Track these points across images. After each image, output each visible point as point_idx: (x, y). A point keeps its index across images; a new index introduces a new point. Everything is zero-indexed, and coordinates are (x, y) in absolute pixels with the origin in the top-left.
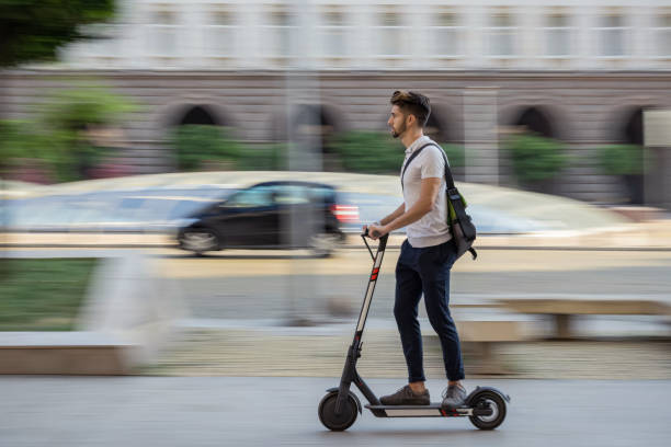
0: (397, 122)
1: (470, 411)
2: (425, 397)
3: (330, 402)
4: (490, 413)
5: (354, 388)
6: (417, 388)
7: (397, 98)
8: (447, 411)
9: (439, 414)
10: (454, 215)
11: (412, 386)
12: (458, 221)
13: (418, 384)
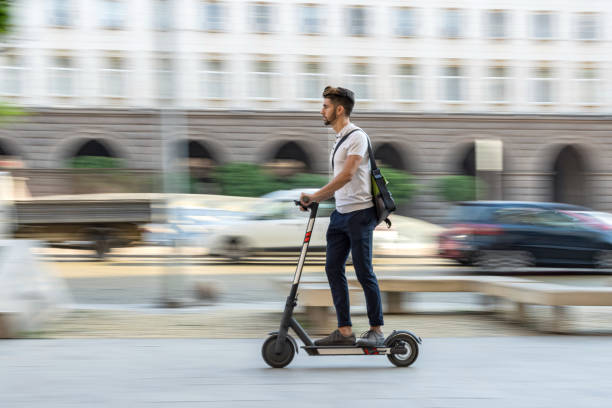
0: (329, 111)
1: (388, 350)
2: (351, 339)
3: (271, 343)
4: (405, 352)
5: (291, 332)
6: (346, 332)
7: (328, 92)
8: (369, 349)
9: (362, 352)
10: (377, 191)
11: (340, 330)
12: (381, 195)
13: (345, 328)
